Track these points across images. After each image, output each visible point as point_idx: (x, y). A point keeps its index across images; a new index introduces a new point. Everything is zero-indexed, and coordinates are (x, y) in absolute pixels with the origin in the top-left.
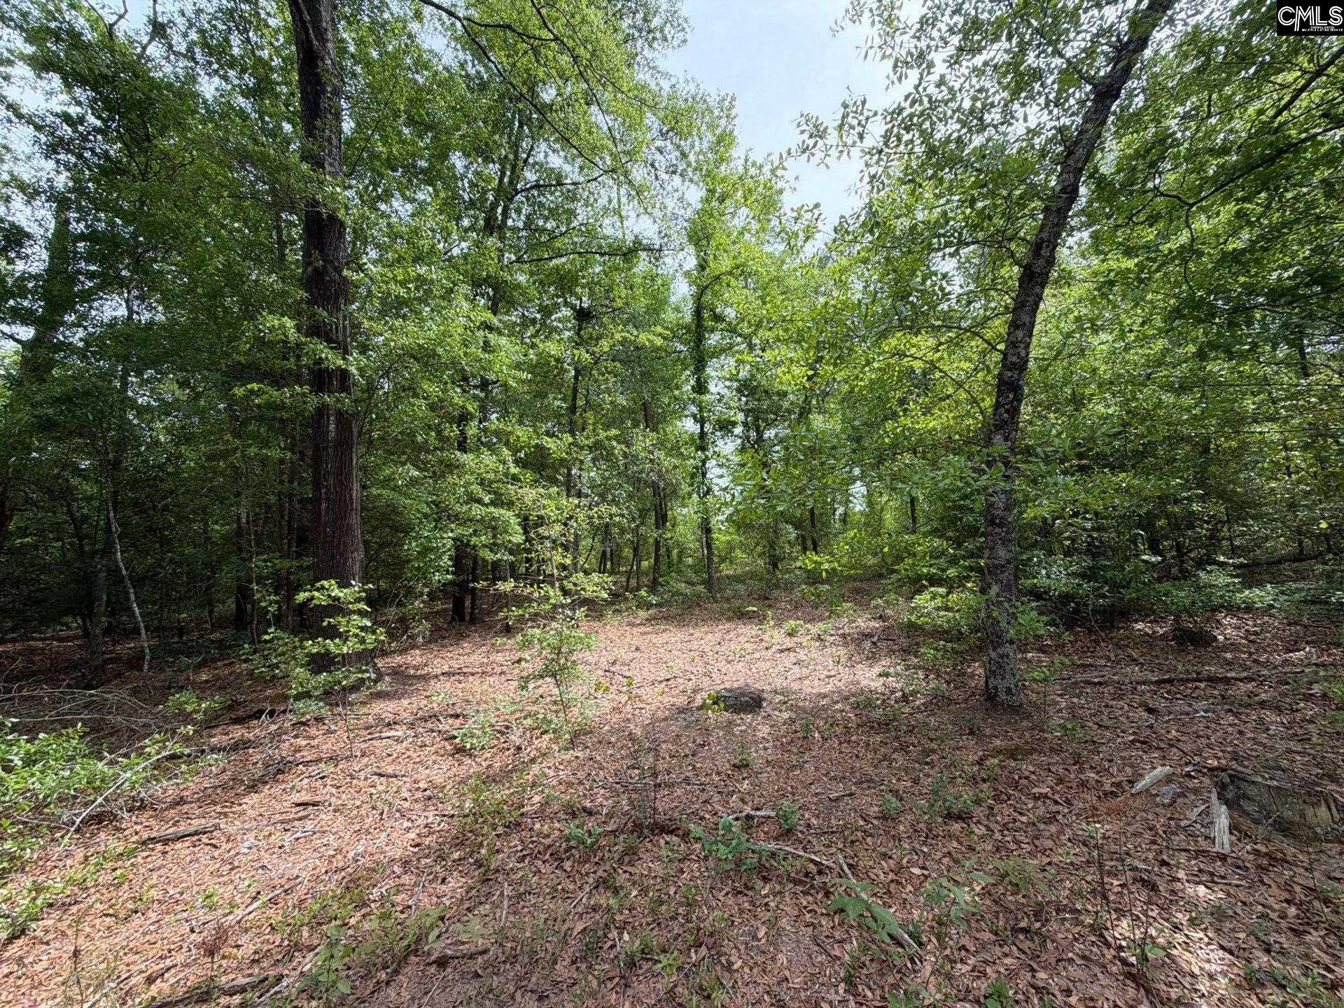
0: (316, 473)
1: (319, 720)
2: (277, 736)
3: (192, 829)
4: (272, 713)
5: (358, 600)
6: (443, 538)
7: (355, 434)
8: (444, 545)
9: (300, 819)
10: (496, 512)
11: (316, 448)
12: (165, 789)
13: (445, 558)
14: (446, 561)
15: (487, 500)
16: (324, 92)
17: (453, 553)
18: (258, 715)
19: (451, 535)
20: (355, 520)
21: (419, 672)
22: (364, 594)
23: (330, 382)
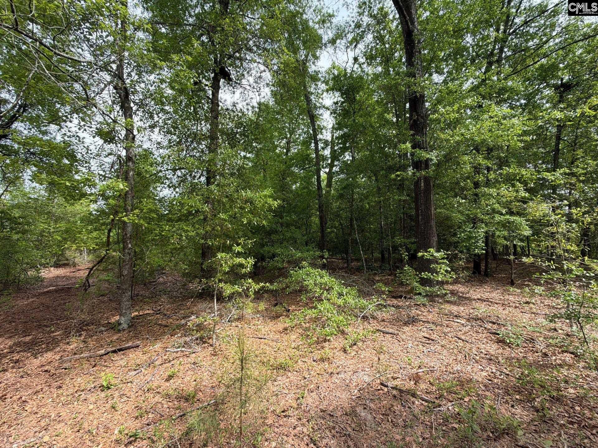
0: (417, 205)
1: (424, 305)
2: (409, 307)
3: (390, 332)
4: (405, 298)
5: (443, 258)
6: (478, 232)
7: (432, 186)
8: (479, 236)
9: (428, 344)
10: (512, 218)
11: (416, 195)
12: (378, 314)
13: (480, 242)
14: (481, 244)
15: (504, 212)
16: (414, 44)
17: (484, 239)
18: (401, 297)
19: (483, 230)
20: (433, 223)
21: (464, 295)
22: (446, 256)
23: (421, 166)
